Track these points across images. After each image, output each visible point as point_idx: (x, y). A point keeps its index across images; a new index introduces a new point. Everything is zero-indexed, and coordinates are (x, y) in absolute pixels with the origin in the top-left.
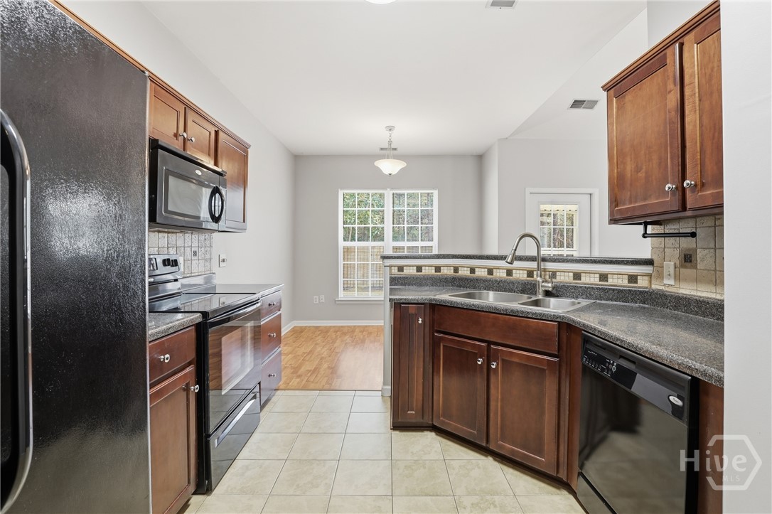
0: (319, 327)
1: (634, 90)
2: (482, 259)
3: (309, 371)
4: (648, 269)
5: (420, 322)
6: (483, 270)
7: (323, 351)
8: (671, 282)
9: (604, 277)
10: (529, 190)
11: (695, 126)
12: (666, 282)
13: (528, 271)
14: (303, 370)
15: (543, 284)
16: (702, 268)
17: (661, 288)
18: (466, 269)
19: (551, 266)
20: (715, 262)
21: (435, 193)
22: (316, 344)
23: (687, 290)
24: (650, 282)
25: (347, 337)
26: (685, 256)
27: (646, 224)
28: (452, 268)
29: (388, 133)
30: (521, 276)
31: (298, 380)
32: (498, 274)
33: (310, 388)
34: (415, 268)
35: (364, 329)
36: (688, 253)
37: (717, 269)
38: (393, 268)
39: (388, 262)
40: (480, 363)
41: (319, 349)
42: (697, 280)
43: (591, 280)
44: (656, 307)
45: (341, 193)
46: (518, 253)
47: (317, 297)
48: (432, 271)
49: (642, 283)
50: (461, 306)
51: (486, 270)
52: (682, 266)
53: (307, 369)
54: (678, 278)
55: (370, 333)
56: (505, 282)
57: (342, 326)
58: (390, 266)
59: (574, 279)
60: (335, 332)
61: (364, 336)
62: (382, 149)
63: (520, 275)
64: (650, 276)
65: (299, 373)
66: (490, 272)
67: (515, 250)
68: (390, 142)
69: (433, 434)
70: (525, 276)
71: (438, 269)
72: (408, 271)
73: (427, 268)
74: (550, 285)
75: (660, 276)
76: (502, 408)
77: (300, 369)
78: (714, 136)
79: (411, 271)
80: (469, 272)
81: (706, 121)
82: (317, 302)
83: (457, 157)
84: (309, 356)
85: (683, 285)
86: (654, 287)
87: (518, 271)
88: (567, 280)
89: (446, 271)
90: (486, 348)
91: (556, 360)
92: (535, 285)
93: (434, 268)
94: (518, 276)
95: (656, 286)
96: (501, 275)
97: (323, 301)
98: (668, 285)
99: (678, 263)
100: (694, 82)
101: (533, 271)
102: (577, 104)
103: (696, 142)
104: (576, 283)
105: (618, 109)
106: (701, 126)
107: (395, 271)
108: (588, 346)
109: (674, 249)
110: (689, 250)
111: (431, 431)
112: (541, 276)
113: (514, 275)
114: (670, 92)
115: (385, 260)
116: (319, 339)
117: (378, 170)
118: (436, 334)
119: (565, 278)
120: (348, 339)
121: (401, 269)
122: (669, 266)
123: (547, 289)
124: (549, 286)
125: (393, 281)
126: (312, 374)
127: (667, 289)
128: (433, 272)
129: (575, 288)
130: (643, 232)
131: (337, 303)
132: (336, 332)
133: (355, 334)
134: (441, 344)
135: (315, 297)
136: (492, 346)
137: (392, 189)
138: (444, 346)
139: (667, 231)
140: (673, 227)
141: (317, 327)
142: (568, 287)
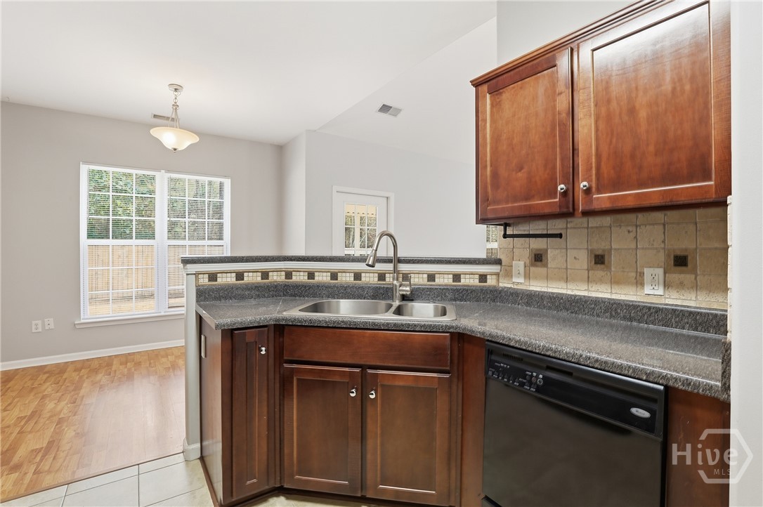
0: (46, 366)
1: (514, 88)
2: (323, 261)
3: (37, 451)
4: (495, 268)
5: (263, 352)
6: (325, 274)
7: (59, 408)
8: (521, 280)
9: (457, 277)
10: (335, 188)
11: (590, 130)
12: (515, 280)
13: (379, 274)
14: (22, 452)
15: (401, 288)
16: (553, 266)
17: (509, 286)
18: (302, 273)
19: (404, 268)
20: (566, 261)
21: (227, 183)
22: (43, 397)
23: (537, 286)
24: (498, 280)
25: (99, 377)
26: (535, 255)
27: (506, 225)
28: (283, 273)
29: (172, 94)
30: (372, 279)
31: (14, 476)
32: (344, 279)
33: (44, 485)
34: (234, 275)
35: (126, 359)
36: (538, 252)
37: (568, 267)
38: (200, 276)
39: (193, 268)
40: (353, 395)
41: (50, 405)
42: (547, 278)
43: (444, 281)
44: (506, 304)
45: (84, 170)
46: (379, 254)
47: (39, 322)
48: (257, 278)
49: (491, 281)
50: (324, 325)
51: (329, 274)
52: (532, 265)
53: (30, 448)
54: (527, 276)
55: (138, 364)
56: (353, 287)
57: (88, 360)
58: (197, 274)
59: (428, 281)
60: (75, 371)
61: (129, 370)
62: (155, 116)
63: (370, 279)
64: (497, 274)
65: (16, 460)
66: (334, 276)
67: (376, 250)
68: (176, 106)
69: (282, 499)
70: (376, 279)
71: (265, 275)
72: (224, 280)
73: (251, 274)
74: (408, 289)
75: (509, 274)
76: (382, 445)
77: (15, 453)
78: (611, 141)
79: (229, 280)
80: (306, 278)
81: (601, 126)
82: (40, 330)
83: (255, 144)
84: (32, 423)
85: (532, 282)
86: (501, 285)
87: (367, 275)
88: (421, 282)
89: (275, 278)
90: (360, 375)
91: (447, 376)
92: (392, 289)
93: (260, 274)
94: (368, 279)
95: (504, 284)
96: (348, 279)
97: (52, 326)
98: (518, 282)
99: (528, 262)
100: (590, 87)
101: (385, 274)
102: (385, 109)
103: (591, 146)
104: (431, 285)
105: (492, 106)
106: (597, 130)
107: (204, 280)
108: (493, 357)
109: (524, 249)
110: (540, 250)
111: (277, 495)
112: (397, 280)
113: (363, 279)
114: (560, 94)
115: (189, 266)
116: (48, 388)
117: (158, 142)
118: (286, 365)
119: (419, 280)
120: (101, 377)
121: (213, 277)
122: (519, 265)
123: (404, 293)
124: (406, 290)
125: (203, 295)
126: (43, 457)
127: (516, 287)
128: (259, 279)
129: (430, 290)
130: (503, 233)
131: (77, 327)
132: (77, 370)
133: (114, 368)
134: (295, 378)
135: (34, 322)
136: (370, 371)
137: (168, 171)
138: (298, 380)
139: (515, 232)
140: (522, 228)
141: (41, 369)
142: (424, 289)
